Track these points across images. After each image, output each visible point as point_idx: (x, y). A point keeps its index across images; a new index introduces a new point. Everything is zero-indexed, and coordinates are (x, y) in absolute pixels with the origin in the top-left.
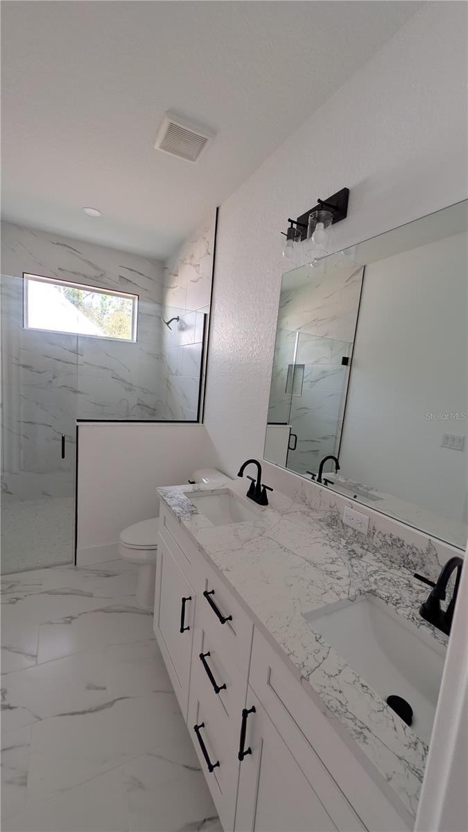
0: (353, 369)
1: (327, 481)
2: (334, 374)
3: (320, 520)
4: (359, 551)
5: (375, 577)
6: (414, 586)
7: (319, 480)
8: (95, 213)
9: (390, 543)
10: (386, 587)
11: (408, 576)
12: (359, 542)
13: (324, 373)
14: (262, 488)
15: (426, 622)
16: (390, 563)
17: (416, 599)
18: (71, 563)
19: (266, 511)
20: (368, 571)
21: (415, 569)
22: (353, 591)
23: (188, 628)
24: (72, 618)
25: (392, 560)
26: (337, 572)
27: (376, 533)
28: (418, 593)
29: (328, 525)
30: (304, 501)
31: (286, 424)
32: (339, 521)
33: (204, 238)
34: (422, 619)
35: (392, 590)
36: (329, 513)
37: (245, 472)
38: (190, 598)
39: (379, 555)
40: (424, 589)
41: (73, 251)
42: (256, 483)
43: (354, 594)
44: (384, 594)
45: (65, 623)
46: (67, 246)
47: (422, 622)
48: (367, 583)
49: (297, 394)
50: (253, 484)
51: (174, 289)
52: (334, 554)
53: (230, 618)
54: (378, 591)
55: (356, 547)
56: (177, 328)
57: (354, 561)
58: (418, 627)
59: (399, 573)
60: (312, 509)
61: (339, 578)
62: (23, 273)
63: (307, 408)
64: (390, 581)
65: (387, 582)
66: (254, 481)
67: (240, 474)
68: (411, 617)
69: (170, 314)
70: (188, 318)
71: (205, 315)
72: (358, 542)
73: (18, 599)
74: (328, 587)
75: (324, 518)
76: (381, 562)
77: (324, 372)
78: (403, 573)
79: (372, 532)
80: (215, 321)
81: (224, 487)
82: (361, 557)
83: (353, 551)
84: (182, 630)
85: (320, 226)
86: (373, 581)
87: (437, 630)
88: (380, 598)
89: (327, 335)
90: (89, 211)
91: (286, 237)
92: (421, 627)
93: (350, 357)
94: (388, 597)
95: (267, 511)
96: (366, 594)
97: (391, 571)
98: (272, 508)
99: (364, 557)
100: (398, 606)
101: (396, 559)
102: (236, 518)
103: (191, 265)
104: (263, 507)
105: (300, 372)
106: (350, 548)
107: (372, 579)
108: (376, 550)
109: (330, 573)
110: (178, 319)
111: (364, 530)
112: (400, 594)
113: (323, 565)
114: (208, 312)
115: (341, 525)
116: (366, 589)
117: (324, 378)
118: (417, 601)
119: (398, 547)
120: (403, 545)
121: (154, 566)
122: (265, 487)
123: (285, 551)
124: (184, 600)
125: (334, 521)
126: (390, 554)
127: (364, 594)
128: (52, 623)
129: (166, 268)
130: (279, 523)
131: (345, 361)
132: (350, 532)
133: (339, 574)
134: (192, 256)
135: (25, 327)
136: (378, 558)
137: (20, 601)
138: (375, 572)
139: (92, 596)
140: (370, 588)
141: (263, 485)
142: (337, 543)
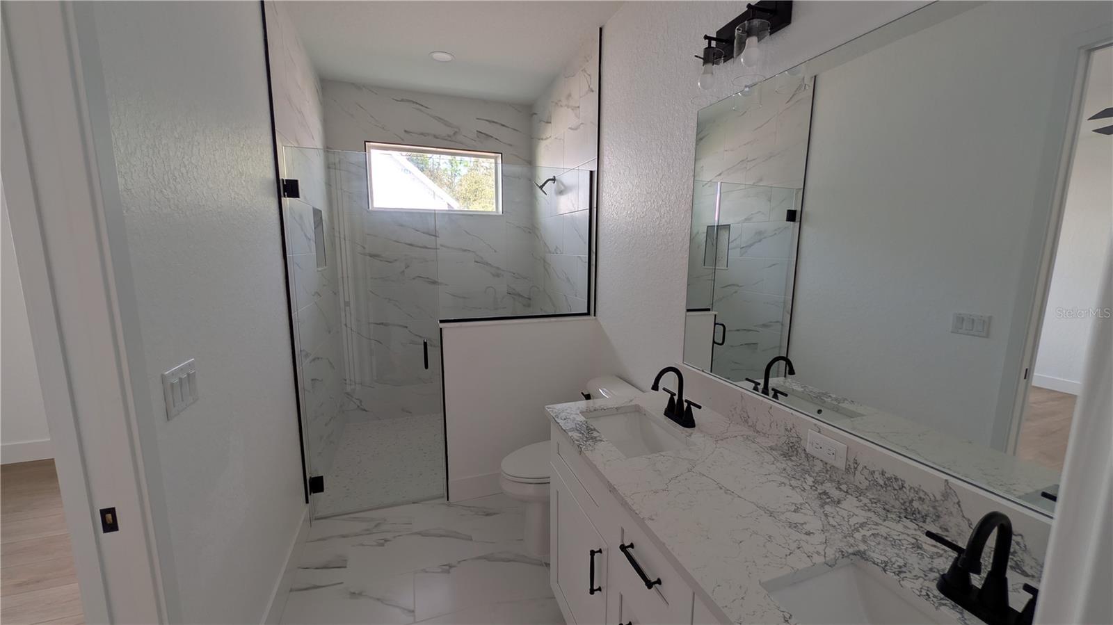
0: (804, 227)
1: (776, 393)
2: (775, 234)
3: (772, 448)
4: (835, 494)
5: (863, 532)
6: (925, 547)
7: (765, 391)
8: (446, 57)
9: (882, 483)
10: (880, 547)
11: (914, 532)
12: (834, 481)
13: (760, 235)
14: (685, 405)
15: (948, 602)
16: (884, 512)
17: (930, 566)
18: (443, 497)
19: (693, 436)
20: (852, 523)
21: (924, 522)
22: (831, 553)
23: (600, 589)
24: (451, 567)
25: (886, 507)
26: (805, 523)
27: (860, 468)
28: (932, 557)
29: (785, 455)
30: (746, 421)
31: (709, 310)
32: (800, 450)
33: (584, 70)
34: (942, 596)
35: (891, 552)
36: (784, 439)
37: (661, 385)
38: (600, 551)
39: (865, 501)
40: (941, 552)
41: (421, 107)
42: (676, 398)
43: (833, 556)
44: (878, 557)
45: (442, 572)
46: (414, 102)
47: (944, 602)
48: (851, 541)
49: (721, 266)
50: (672, 400)
51: (549, 141)
52: (797, 498)
53: (659, 582)
54: (869, 553)
55: (829, 487)
56: (553, 192)
57: (828, 509)
58: (937, 608)
59: (900, 527)
60: (758, 432)
61: (808, 534)
62: (365, 142)
63: (738, 286)
64: (886, 538)
65: (882, 540)
66: (673, 395)
67: (655, 387)
68: (924, 593)
69: (543, 174)
70: (567, 178)
71: (591, 173)
72: (831, 480)
73: (386, 541)
74: (793, 546)
75: (777, 445)
76: (869, 510)
77: (760, 233)
78: (906, 527)
79: (852, 467)
80: (605, 180)
81: (632, 403)
82: (839, 502)
83: (825, 493)
84: (592, 591)
85: (752, 41)
86: (860, 538)
87: (967, 614)
88: (874, 563)
89: (761, 180)
90: (438, 56)
91: (702, 60)
92: (942, 608)
93: (799, 209)
94: (886, 563)
95: (695, 435)
96: (851, 557)
97: (887, 523)
98: (702, 432)
99: (842, 502)
100: (902, 575)
101: (893, 507)
102: (655, 447)
103: (568, 107)
104: (689, 430)
105: (724, 235)
106: (820, 489)
107: (858, 536)
108: (860, 493)
109: (794, 526)
110: (554, 180)
111: (840, 464)
112: (904, 559)
113: (783, 513)
114: (595, 169)
115: (803, 455)
116: (851, 550)
117: (760, 241)
118: (931, 570)
119: (895, 490)
120: (902, 488)
121: (546, 504)
122: (689, 403)
123: (726, 493)
124: (593, 553)
125: (792, 450)
126: (883, 499)
127: (848, 556)
128: (427, 572)
129: (535, 114)
130: (713, 453)
131: (791, 216)
132: (819, 466)
133: (807, 528)
134: (569, 95)
135: (370, 208)
136: (865, 505)
137: (388, 542)
138: (862, 525)
139: (471, 540)
140: (856, 549)
141: (686, 401)
142: (799, 482)
